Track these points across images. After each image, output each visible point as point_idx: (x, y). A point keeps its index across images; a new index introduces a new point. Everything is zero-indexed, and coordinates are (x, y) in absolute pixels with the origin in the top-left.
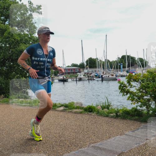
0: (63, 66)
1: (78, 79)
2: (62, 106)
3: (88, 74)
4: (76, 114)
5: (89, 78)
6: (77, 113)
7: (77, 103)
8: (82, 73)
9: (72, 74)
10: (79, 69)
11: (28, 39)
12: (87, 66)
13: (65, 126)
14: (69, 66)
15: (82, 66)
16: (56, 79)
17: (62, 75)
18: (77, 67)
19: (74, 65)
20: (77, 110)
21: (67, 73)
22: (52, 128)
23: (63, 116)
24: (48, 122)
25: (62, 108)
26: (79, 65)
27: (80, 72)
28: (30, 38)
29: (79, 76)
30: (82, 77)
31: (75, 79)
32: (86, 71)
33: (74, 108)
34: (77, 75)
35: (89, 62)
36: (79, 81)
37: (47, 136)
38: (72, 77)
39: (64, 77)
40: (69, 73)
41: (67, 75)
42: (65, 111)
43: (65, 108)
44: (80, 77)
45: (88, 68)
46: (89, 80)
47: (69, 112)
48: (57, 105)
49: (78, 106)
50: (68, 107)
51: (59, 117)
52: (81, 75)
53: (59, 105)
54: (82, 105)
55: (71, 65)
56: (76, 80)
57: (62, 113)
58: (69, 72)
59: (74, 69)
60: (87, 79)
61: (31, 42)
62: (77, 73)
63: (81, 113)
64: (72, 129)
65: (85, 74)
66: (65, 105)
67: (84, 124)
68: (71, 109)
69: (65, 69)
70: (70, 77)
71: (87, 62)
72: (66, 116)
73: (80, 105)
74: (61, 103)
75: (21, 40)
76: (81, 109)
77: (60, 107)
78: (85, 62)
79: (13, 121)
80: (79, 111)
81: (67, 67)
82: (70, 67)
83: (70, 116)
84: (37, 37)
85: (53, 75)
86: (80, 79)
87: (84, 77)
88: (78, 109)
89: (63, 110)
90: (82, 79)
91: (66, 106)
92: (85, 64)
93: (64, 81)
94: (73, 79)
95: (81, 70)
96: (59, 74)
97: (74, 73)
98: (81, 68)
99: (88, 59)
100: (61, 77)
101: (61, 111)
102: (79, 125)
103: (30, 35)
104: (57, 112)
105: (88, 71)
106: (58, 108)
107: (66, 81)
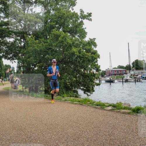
0: (109, 68)
1: (124, 81)
2: (110, 105)
3: (134, 75)
4: (124, 114)
5: (135, 79)
6: (126, 114)
7: (125, 104)
8: (128, 74)
9: (118, 76)
10: (125, 70)
11: (79, 43)
12: (133, 67)
13: (114, 126)
14: (115, 68)
15: (128, 68)
16: (103, 80)
17: (109, 76)
18: (124, 69)
19: (120, 67)
20: (125, 111)
21: (113, 74)
22: (101, 126)
23: (111, 116)
24: (97, 120)
25: (110, 108)
26: (125, 66)
27: (126, 74)
28: (81, 43)
29: (125, 77)
30: (128, 78)
31: (121, 80)
32: (132, 73)
33: (121, 108)
34: (123, 76)
35: (135, 64)
36: (125, 82)
37: (97, 134)
38: (118, 78)
39: (110, 78)
40: (115, 75)
41: (113, 76)
42: (113, 111)
43: (113, 108)
44: (127, 78)
45: (135, 70)
46: (135, 81)
47: (117, 112)
48: (105, 105)
49: (126, 106)
50: (116, 107)
51: (108, 116)
52: (127, 77)
53: (107, 105)
54: (130, 106)
55: (118, 67)
56: (123, 81)
57: (110, 113)
58: (115, 73)
59: (121, 71)
60: (133, 80)
61: (81, 46)
62: (123, 74)
63: (129, 113)
64: (121, 129)
65: (131, 75)
66: (112, 105)
67: (133, 124)
68: (119, 109)
69: (111, 71)
70: (116, 78)
71: (133, 63)
72: (115, 116)
73: (128, 106)
74: (108, 103)
75: (73, 43)
76: (128, 109)
77: (108, 106)
78: (132, 64)
79: (66, 118)
80: (127, 112)
81: (114, 68)
82: (117, 68)
83: (118, 115)
84: (86, 42)
85: (100, 76)
86: (127, 81)
87: (130, 78)
88: (126, 109)
89: (112, 110)
90: (128, 80)
91: (114, 106)
92: (132, 66)
93: (110, 82)
94: (119, 81)
95: (128, 71)
96: (105, 76)
97: (120, 74)
98: (127, 70)
99: (134, 61)
100: (108, 78)
101: (109, 111)
102: (128, 125)
103: (81, 40)
104: (105, 111)
105: (134, 73)
106: (106, 108)
107: (113, 82)
